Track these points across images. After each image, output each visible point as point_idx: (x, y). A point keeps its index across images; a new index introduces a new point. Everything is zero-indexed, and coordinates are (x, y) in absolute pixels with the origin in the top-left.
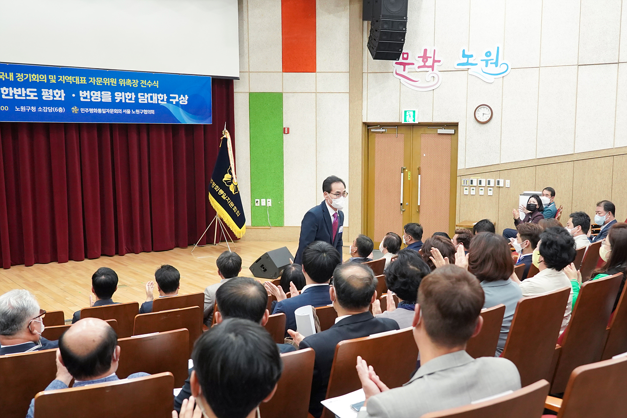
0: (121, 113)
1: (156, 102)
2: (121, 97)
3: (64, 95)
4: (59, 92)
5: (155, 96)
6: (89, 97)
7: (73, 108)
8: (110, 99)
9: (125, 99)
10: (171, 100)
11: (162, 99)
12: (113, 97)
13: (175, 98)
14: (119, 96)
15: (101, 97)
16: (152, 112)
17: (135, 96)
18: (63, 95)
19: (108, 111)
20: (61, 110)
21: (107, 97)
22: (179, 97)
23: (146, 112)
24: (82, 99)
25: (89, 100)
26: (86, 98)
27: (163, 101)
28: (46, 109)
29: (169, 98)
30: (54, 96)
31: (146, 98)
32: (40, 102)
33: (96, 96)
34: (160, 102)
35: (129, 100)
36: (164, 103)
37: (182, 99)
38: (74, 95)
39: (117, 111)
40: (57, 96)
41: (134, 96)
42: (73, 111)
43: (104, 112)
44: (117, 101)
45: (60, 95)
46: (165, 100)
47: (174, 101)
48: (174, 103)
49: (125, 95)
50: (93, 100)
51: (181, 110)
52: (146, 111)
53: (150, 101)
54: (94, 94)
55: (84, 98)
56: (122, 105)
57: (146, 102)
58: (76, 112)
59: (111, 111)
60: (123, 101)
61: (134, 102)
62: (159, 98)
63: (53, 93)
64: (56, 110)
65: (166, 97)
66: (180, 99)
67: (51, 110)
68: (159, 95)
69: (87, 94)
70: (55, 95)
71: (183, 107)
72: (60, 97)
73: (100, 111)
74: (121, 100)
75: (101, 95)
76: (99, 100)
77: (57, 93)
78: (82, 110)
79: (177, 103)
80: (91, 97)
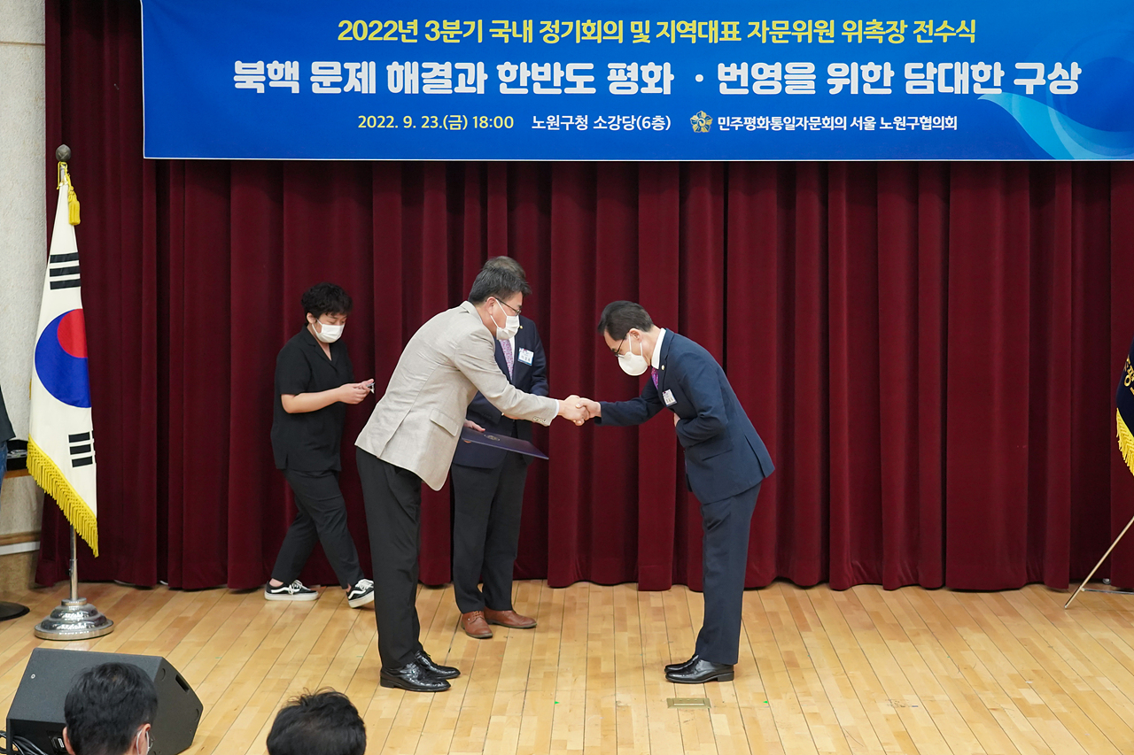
0: (845, 127)
1: (966, 91)
2: (849, 76)
3: (672, 77)
4: (657, 69)
5: (962, 71)
6: (744, 82)
7: (695, 118)
8: (812, 85)
9: (861, 82)
10: (1017, 82)
11: (986, 78)
12: (821, 78)
13: (1032, 74)
14: (841, 76)
15: (783, 82)
16: (951, 122)
17: (893, 74)
18: (669, 77)
19: (804, 122)
20: (658, 123)
21: (801, 79)
22: (1049, 69)
23: (927, 123)
24: (724, 90)
25: (746, 92)
26: (735, 84)
27: (989, 84)
28: (616, 123)
29: (1011, 73)
30: (641, 83)
31: (930, 76)
32: (602, 102)
33: (767, 78)
34: (977, 89)
35: (873, 85)
36: (994, 93)
37: (1060, 78)
38: (699, 78)
39: (830, 123)
40: (651, 82)
41: (889, 73)
42: (695, 127)
43: (790, 127)
44: (832, 92)
45: (658, 78)
46: (997, 82)
47: (1029, 85)
48: (1030, 91)
49: (860, 72)
50: (757, 89)
51: (1053, 114)
52: (928, 120)
53: (943, 89)
54: (761, 71)
55: (730, 85)
56: (850, 104)
57: (930, 90)
58: (704, 130)
59: (814, 123)
60: (854, 91)
61: (889, 91)
62: (976, 76)
63: (640, 72)
64: (645, 123)
65: (999, 73)
66: (1050, 77)
67: (630, 123)
68: (976, 68)
69: (739, 72)
70: (646, 78)
71: (1061, 103)
72: (660, 84)
73: (776, 123)
74: (847, 88)
75: (784, 72)
76: (777, 90)
77: (651, 74)
78: (722, 121)
79: (1041, 92)
80: (752, 80)
